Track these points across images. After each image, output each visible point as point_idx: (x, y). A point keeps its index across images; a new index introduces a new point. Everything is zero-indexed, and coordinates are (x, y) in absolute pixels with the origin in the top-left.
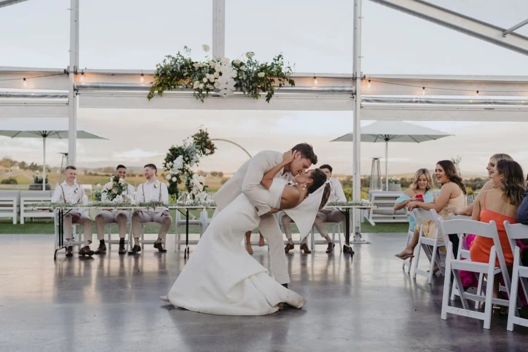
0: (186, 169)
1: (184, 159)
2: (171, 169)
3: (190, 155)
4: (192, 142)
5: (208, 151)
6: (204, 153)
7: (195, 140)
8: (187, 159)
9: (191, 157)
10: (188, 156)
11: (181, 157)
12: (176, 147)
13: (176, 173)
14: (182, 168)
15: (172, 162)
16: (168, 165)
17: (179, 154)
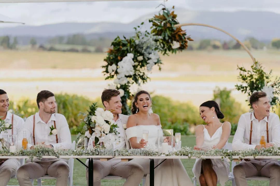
0: (141, 74)
1: (135, 59)
2: (115, 76)
3: (146, 54)
4: (150, 31)
5: (176, 45)
6: (170, 48)
7: (154, 27)
8: (140, 58)
9: (147, 55)
10: (142, 54)
11: (130, 56)
12: (122, 38)
13: (124, 82)
14: (132, 73)
15: (117, 65)
16: (110, 68)
17: (128, 51)
